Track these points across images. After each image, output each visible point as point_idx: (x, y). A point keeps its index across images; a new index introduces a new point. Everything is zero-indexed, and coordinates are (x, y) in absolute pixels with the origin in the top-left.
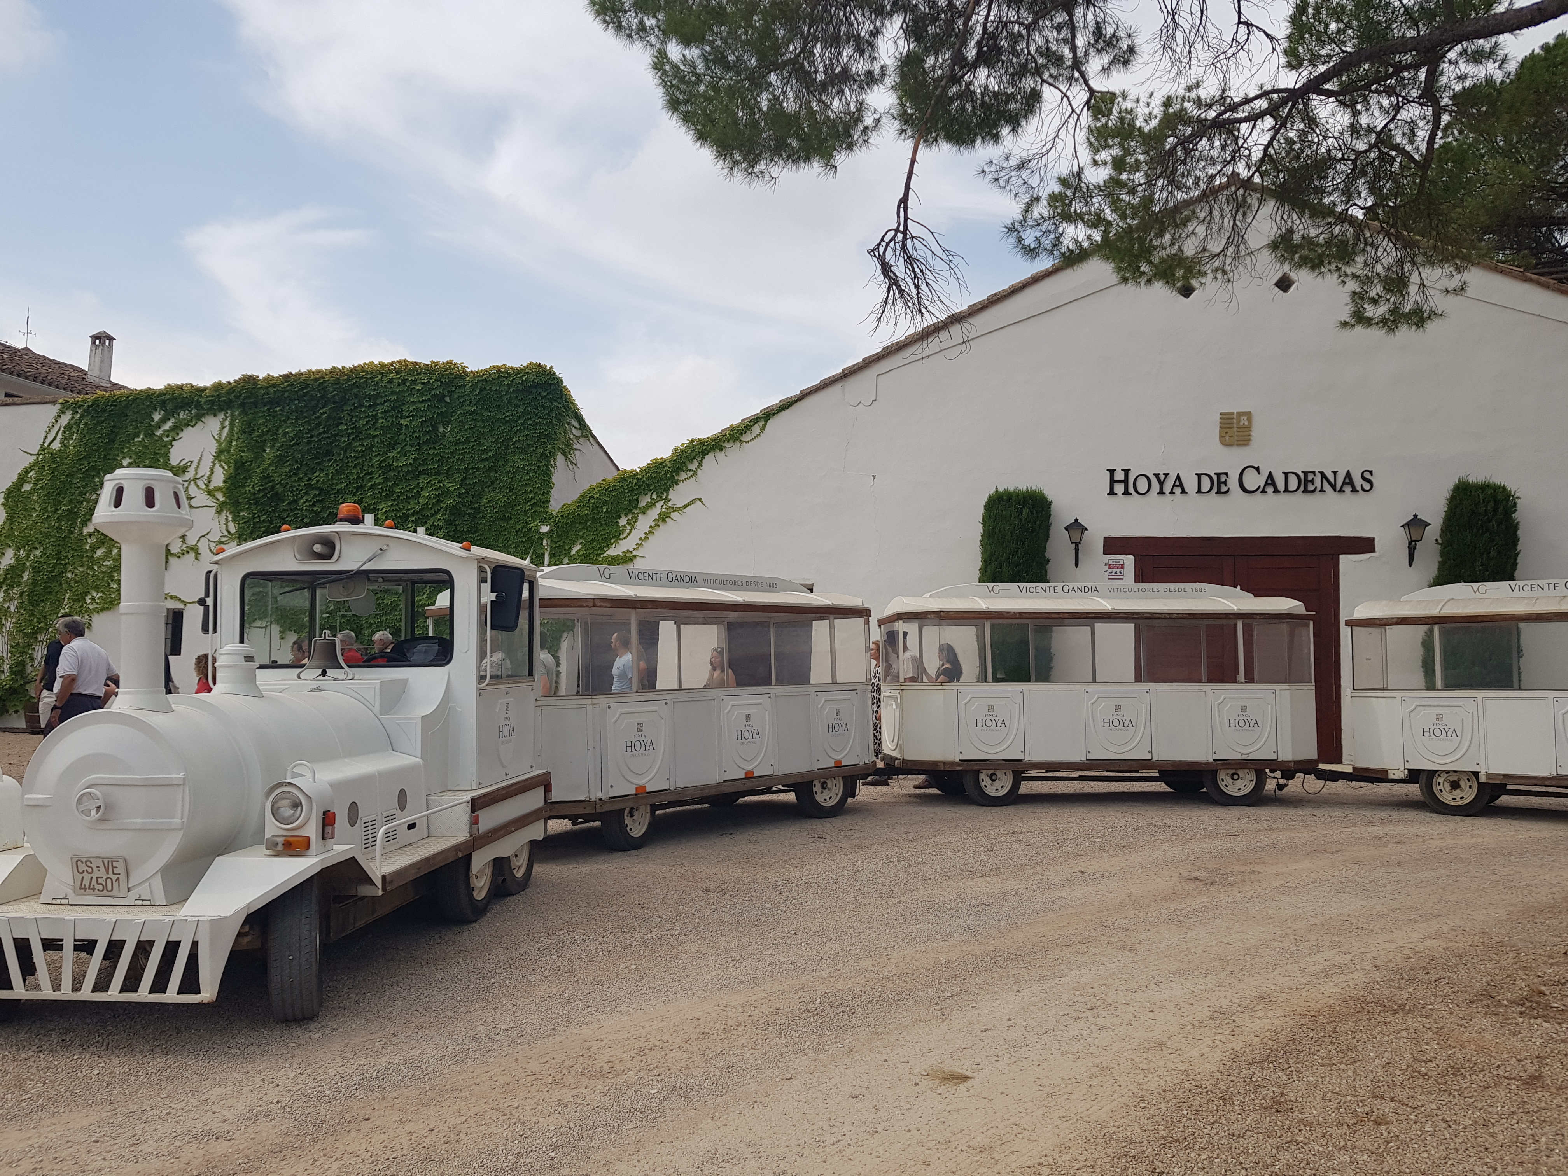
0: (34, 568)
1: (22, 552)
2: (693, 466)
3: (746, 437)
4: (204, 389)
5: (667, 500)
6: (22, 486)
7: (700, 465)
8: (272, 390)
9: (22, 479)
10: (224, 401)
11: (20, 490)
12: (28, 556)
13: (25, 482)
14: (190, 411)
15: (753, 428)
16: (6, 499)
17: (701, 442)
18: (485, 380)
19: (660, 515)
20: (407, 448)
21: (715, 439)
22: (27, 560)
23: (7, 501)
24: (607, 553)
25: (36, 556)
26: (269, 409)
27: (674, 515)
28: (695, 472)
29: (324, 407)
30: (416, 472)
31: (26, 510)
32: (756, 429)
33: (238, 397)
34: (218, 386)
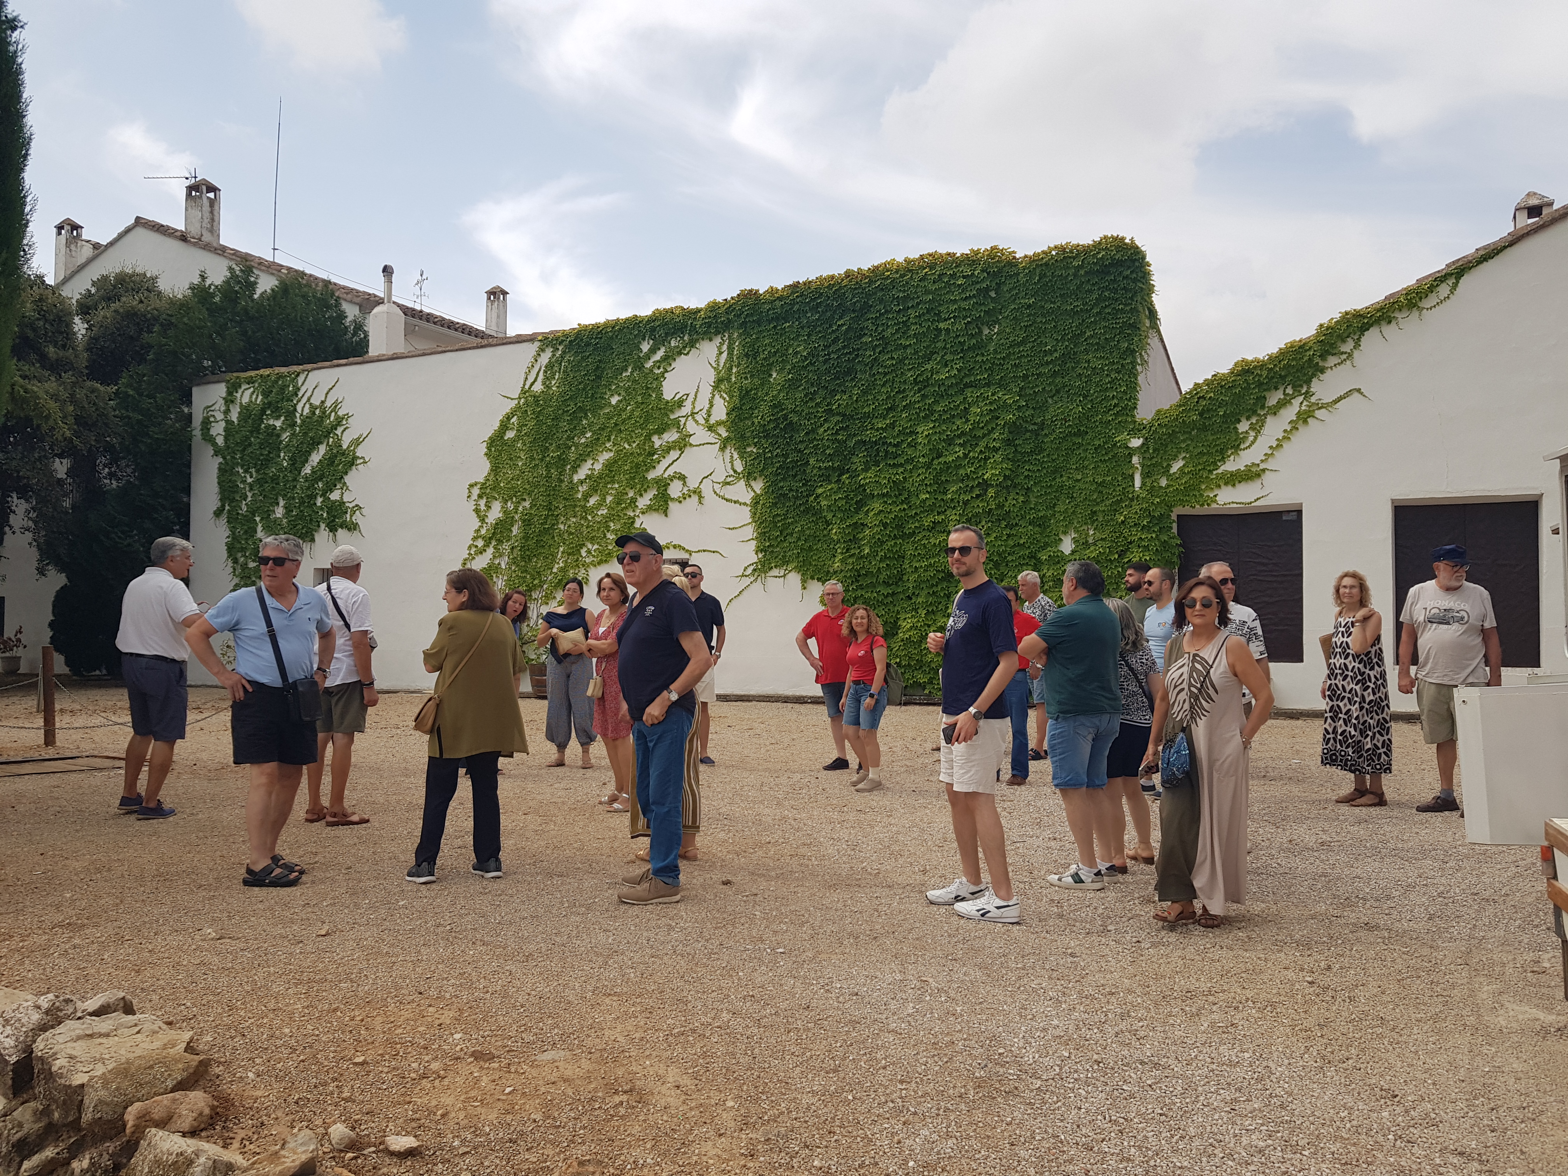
0: (524, 521)
1: (509, 504)
2: (1347, 347)
3: (1426, 303)
4: (698, 311)
5: (1308, 395)
6: (504, 433)
7: (1357, 345)
8: (778, 304)
9: (504, 426)
10: (722, 322)
11: (502, 437)
12: (516, 508)
13: (507, 429)
14: (682, 338)
15: (1438, 289)
16: (489, 448)
17: (1358, 315)
18: (1046, 264)
19: (1299, 414)
20: (947, 357)
21: (1382, 309)
22: (516, 512)
23: (490, 450)
24: (1222, 468)
25: (524, 508)
26: (775, 327)
27: (1319, 414)
28: (1350, 355)
29: (841, 318)
30: (962, 386)
31: (511, 459)
32: (1444, 290)
33: (739, 316)
34: (713, 307)
